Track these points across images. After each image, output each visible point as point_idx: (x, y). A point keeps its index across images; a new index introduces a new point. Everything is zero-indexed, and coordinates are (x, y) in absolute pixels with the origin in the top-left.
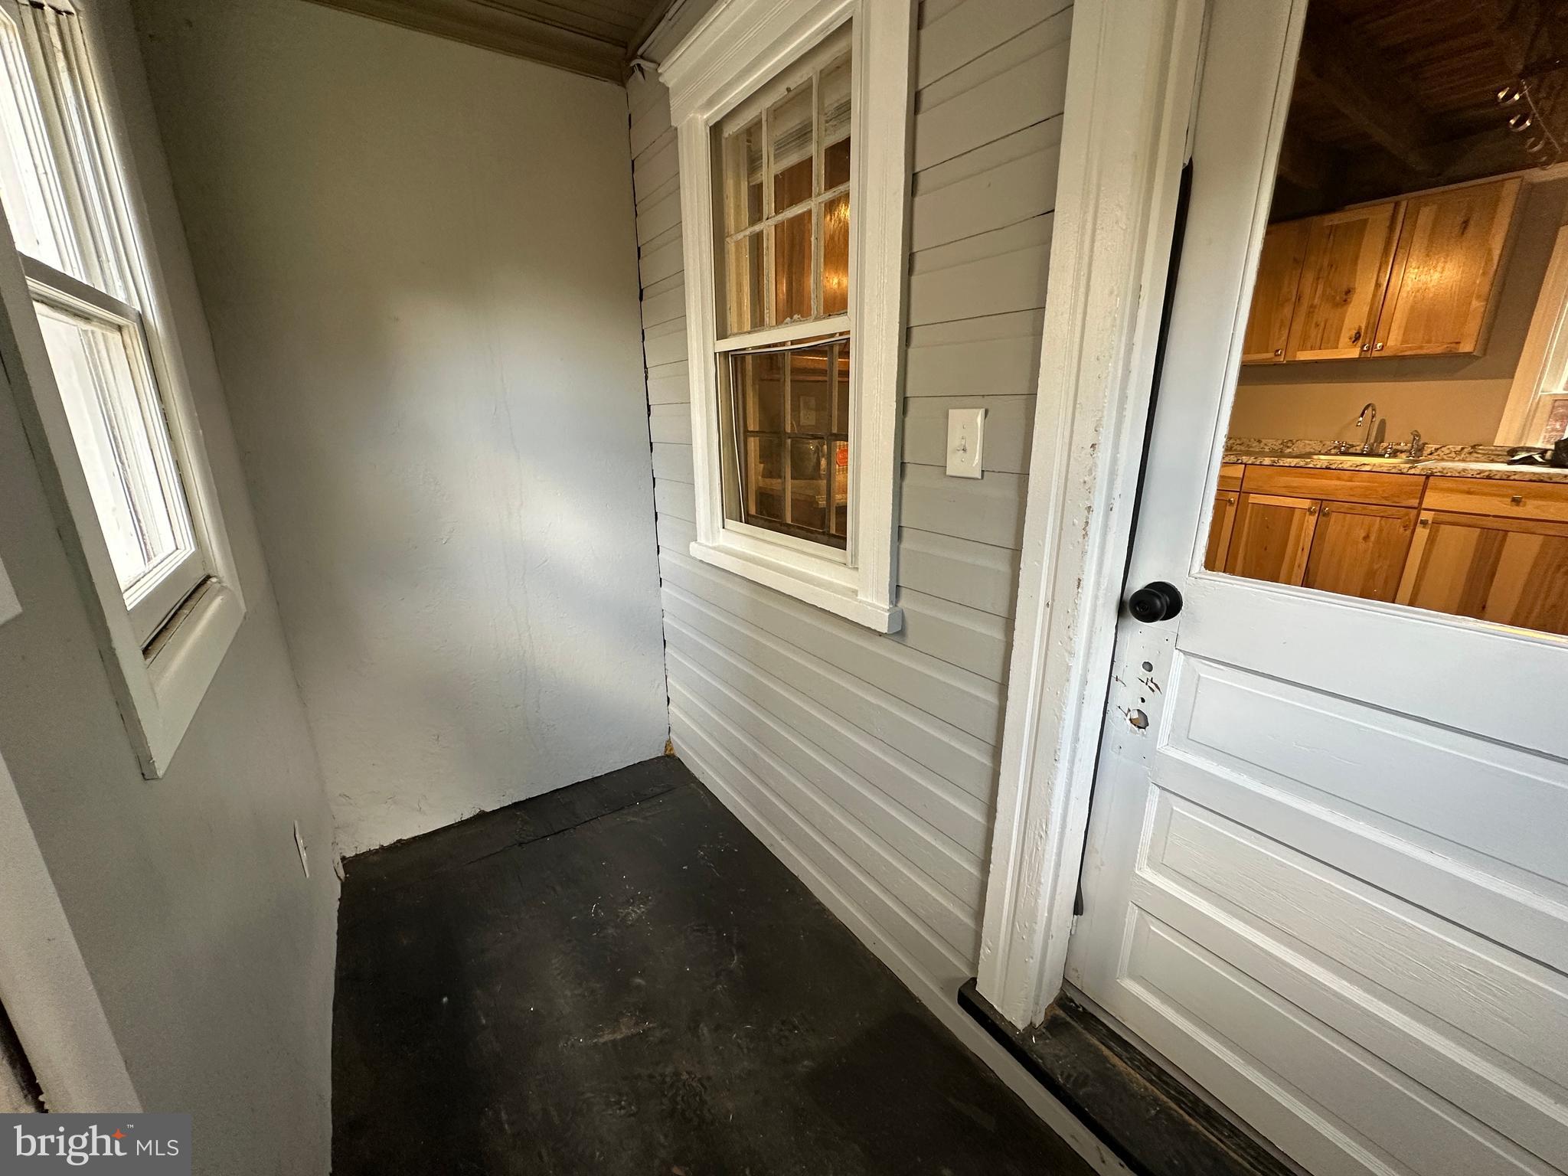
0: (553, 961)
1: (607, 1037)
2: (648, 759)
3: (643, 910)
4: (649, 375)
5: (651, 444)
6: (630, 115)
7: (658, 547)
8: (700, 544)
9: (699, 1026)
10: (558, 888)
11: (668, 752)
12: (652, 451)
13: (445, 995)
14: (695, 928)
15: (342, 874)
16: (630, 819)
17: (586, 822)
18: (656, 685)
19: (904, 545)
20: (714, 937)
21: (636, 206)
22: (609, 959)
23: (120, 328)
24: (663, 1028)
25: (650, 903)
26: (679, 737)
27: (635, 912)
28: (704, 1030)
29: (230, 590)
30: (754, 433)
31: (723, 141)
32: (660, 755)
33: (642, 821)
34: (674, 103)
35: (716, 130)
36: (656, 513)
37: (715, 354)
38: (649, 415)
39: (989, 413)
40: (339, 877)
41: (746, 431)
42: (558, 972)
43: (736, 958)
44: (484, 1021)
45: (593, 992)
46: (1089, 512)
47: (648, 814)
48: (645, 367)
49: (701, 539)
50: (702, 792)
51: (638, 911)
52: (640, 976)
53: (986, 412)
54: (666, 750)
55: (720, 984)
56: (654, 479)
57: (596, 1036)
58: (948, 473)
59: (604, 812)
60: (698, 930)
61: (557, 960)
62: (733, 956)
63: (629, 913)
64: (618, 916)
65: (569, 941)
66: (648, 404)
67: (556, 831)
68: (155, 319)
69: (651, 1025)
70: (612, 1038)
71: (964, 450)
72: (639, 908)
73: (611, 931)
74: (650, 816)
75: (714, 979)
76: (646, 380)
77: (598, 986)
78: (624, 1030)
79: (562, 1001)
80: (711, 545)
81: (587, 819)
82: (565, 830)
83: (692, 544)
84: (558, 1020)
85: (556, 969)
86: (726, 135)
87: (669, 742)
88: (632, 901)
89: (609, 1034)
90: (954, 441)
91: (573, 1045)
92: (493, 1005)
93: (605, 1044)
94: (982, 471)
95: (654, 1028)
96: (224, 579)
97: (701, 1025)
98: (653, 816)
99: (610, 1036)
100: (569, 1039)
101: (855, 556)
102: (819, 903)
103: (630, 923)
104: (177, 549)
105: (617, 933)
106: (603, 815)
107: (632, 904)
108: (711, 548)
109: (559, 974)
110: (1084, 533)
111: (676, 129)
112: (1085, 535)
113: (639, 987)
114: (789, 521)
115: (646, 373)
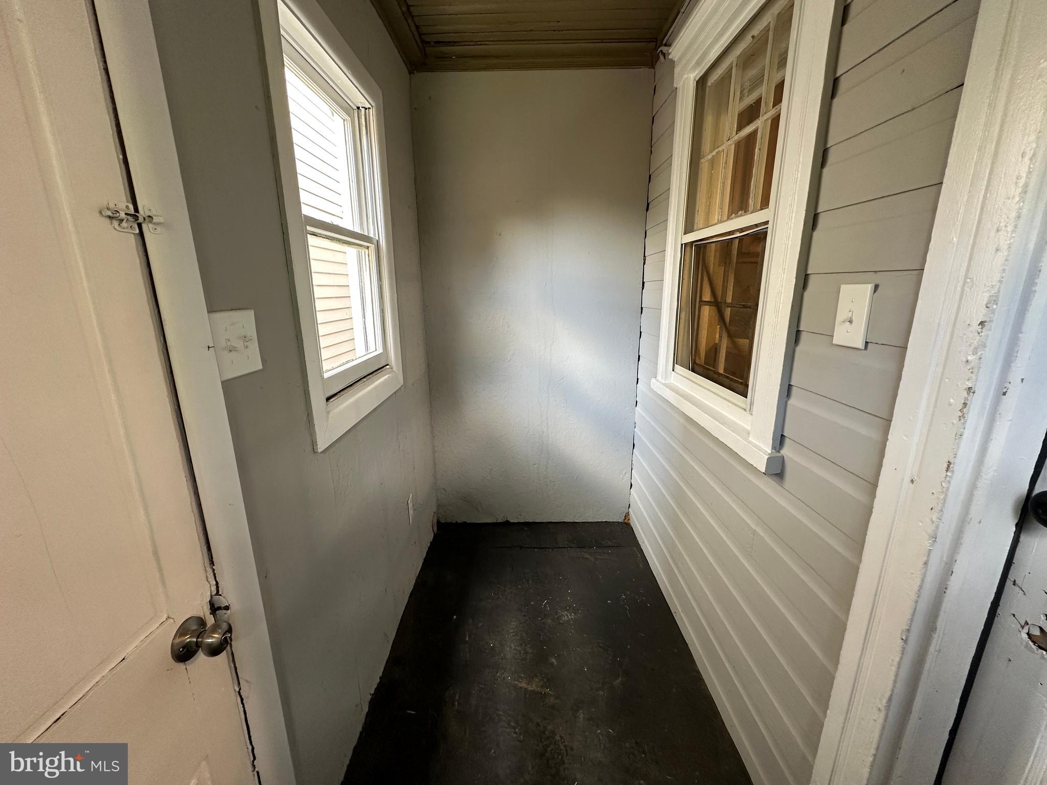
0: (512, 623)
1: (524, 685)
2: (612, 521)
3: (573, 617)
4: (646, 261)
5: (642, 308)
6: (655, 86)
7: (638, 379)
8: (657, 380)
9: (579, 710)
10: (530, 582)
11: (626, 521)
12: (641, 313)
13: (455, 615)
14: (601, 645)
15: (435, 529)
16: (587, 556)
17: (560, 548)
18: (624, 473)
19: (792, 402)
20: (611, 658)
21: (652, 147)
22: (542, 637)
23: (368, 248)
24: (556, 698)
25: (579, 615)
26: (635, 514)
27: (567, 615)
28: (581, 715)
29: (395, 373)
30: (707, 303)
31: (707, 89)
32: (620, 521)
33: (593, 559)
34: (677, 70)
35: (701, 83)
36: (639, 356)
37: (682, 245)
38: (643, 289)
39: (880, 289)
40: (433, 531)
41: (701, 301)
42: (513, 631)
43: (620, 679)
44: (467, 639)
45: (526, 653)
46: (968, 394)
47: (599, 557)
48: (644, 256)
49: (659, 378)
50: (639, 555)
51: (570, 617)
52: (556, 659)
53: (876, 287)
54: (625, 519)
55: (603, 691)
56: (641, 332)
57: (518, 680)
58: (834, 342)
59: (572, 545)
60: (601, 647)
61: (514, 623)
62: (619, 677)
63: (563, 615)
64: (557, 614)
65: (525, 616)
66: (643, 281)
67: (542, 547)
68: (383, 243)
69: (550, 692)
70: (526, 687)
71: (851, 322)
72: (571, 615)
73: (549, 621)
74: (599, 559)
75: (600, 685)
76: (644, 264)
77: (530, 651)
78: (534, 686)
79: (508, 649)
80: (663, 382)
81: (561, 546)
82: (547, 548)
83: (653, 380)
84: (502, 659)
85: (512, 628)
86: (709, 84)
87: (627, 515)
88: (568, 608)
89: (525, 683)
90: (842, 315)
91: (504, 678)
92: (474, 632)
93: (521, 688)
94: (866, 342)
95: (551, 695)
96: (394, 367)
97: (580, 711)
98: (601, 559)
99: (525, 685)
100: (503, 673)
101: (752, 404)
102: (698, 672)
103: (561, 621)
104: (376, 350)
105: (552, 624)
106: (571, 547)
107: (567, 610)
108: (663, 384)
109: (512, 633)
110: (960, 414)
111: (676, 88)
112: (962, 417)
113: (552, 664)
114: (721, 371)
115: (645, 260)
